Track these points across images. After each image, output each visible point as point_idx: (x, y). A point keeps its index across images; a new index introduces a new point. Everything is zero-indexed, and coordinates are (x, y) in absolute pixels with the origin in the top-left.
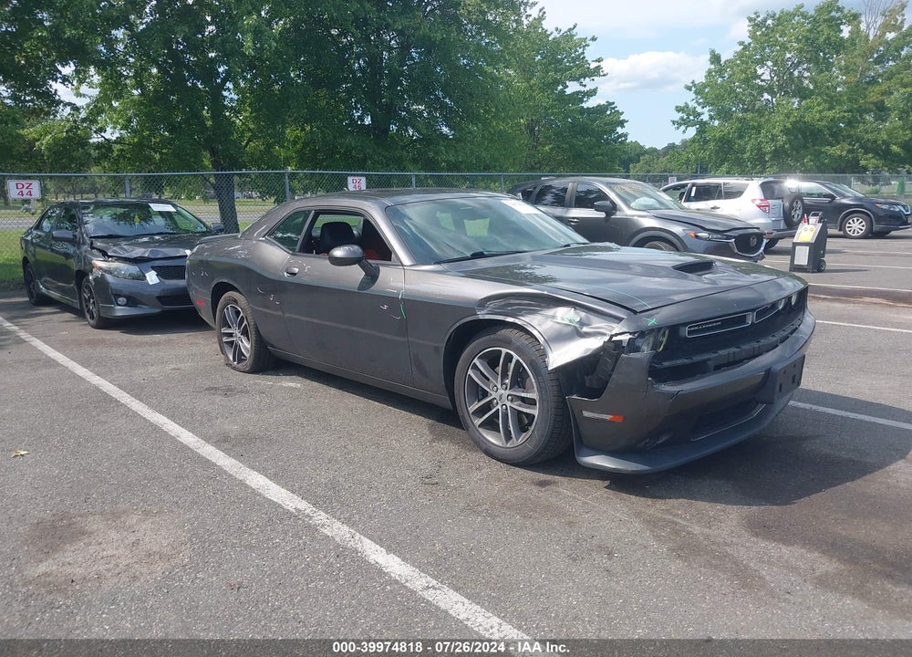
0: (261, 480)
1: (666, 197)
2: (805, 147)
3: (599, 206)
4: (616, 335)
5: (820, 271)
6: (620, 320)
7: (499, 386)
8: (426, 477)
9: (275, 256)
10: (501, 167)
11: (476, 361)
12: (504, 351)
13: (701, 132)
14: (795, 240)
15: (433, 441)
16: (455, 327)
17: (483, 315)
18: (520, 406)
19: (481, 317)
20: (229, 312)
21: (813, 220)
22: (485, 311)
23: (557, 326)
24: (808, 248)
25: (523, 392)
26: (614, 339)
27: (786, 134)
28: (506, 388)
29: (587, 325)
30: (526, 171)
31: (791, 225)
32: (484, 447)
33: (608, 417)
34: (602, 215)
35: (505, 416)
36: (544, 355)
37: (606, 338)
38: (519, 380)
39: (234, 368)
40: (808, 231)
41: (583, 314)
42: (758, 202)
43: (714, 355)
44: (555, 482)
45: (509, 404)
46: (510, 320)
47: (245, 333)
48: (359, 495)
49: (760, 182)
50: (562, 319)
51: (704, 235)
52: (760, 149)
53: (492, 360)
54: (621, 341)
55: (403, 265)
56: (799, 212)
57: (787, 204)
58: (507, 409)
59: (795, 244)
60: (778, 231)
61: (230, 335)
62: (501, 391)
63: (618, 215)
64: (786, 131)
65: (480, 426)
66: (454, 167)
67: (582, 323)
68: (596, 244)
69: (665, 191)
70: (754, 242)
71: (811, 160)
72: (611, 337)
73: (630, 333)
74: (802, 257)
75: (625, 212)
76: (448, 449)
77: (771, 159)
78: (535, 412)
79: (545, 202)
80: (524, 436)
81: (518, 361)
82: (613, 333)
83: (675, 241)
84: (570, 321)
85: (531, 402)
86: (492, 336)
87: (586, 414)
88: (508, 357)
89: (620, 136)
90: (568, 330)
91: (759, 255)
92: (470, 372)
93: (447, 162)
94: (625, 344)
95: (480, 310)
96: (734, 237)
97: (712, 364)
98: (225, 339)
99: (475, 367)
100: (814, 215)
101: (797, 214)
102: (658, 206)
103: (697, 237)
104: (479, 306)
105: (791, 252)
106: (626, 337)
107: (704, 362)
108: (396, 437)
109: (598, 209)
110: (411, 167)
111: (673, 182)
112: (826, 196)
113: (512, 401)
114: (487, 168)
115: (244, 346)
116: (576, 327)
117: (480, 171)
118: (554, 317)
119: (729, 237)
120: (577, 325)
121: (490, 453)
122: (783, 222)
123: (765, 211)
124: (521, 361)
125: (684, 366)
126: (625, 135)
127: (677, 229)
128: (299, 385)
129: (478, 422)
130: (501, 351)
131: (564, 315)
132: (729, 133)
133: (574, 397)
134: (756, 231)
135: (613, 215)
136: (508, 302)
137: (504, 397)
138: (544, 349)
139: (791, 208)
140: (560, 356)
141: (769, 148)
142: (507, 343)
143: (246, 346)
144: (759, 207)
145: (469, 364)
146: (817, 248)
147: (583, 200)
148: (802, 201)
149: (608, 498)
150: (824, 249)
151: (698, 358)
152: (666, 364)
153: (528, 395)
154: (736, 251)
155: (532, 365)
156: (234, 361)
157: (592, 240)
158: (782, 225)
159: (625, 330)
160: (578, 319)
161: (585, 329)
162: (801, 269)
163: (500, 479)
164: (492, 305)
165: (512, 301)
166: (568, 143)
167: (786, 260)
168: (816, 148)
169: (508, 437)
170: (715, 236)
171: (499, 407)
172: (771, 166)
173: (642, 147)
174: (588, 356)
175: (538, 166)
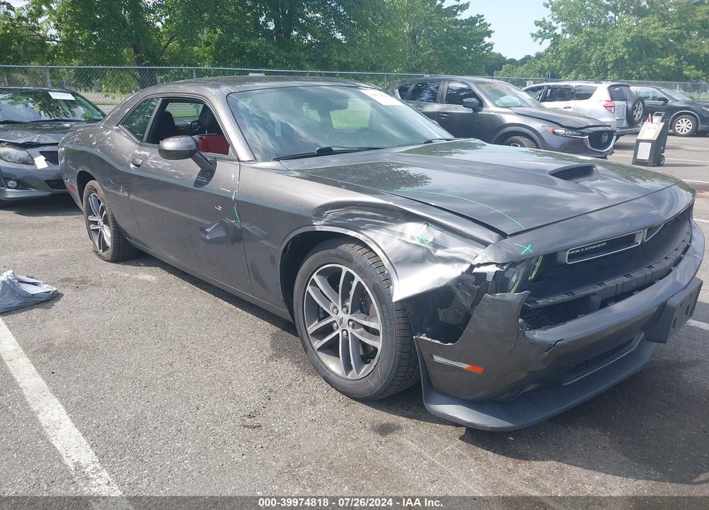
0: (56, 412)
1: (526, 97)
2: (641, 59)
3: (467, 103)
4: (479, 265)
5: (659, 165)
6: (486, 244)
7: (340, 307)
8: (249, 416)
9: (124, 145)
10: (385, 68)
11: (315, 277)
12: (345, 269)
13: (554, 44)
14: (639, 137)
15: (271, 358)
16: (292, 236)
17: (320, 226)
18: (361, 334)
19: (318, 229)
20: (92, 200)
21: (656, 119)
22: (323, 222)
23: (406, 247)
24: (650, 144)
25: (365, 319)
26: (476, 270)
27: (625, 46)
28: (347, 311)
29: (443, 247)
30: (408, 72)
31: (632, 123)
32: (324, 374)
33: (465, 366)
34: (470, 111)
35: (346, 342)
36: (388, 280)
37: (466, 267)
38: (361, 305)
39: (100, 256)
40: (651, 129)
41: (437, 234)
42: (604, 103)
43: (599, 288)
44: (399, 428)
45: (350, 330)
46: (352, 233)
47: (106, 222)
48: (160, 443)
49: (608, 85)
50: (413, 238)
51: (561, 131)
52: (604, 58)
53: (333, 278)
54: (484, 275)
55: (239, 160)
56: (640, 112)
57: (630, 105)
58: (348, 335)
59: (639, 141)
60: (621, 128)
61: (96, 223)
62: (341, 314)
63: (484, 111)
64: (626, 44)
65: (320, 349)
66: (344, 67)
67: (436, 245)
68: (462, 140)
69: (526, 91)
70: (605, 138)
71: (645, 69)
72: (472, 267)
73: (497, 265)
74: (644, 152)
75: (490, 108)
76: (286, 369)
77: (613, 68)
78: (378, 343)
79: (422, 99)
80: (366, 369)
81: (359, 283)
82: (475, 262)
83: (535, 136)
84: (422, 241)
85: (374, 332)
86: (332, 251)
87: (437, 359)
88: (350, 277)
89: (487, 45)
90: (419, 252)
91: (608, 151)
92: (309, 289)
93: (339, 62)
94: (489, 279)
95: (316, 220)
96: (588, 134)
97: (597, 300)
98: (92, 227)
99: (314, 283)
100: (657, 115)
101: (638, 114)
102: (519, 103)
103: (554, 133)
104: (315, 215)
105: (635, 147)
106: (492, 269)
107: (587, 297)
108: (232, 352)
109: (466, 105)
110: (307, 66)
111: (530, 85)
112: (660, 99)
113: (353, 327)
114: (373, 69)
115: (106, 235)
116: (428, 249)
117: (367, 70)
118: (402, 234)
119: (583, 134)
120: (429, 247)
121: (329, 380)
122: (625, 120)
123: (611, 111)
124: (363, 283)
125: (565, 304)
126: (491, 45)
127: (537, 125)
128: (154, 278)
129: (317, 344)
130: (341, 269)
131: (414, 232)
132: (578, 45)
133: (423, 337)
134: (609, 128)
135: (479, 111)
136: (348, 212)
137: (345, 322)
138: (388, 274)
139: (634, 108)
140: (407, 285)
141: (610, 58)
142: (348, 261)
143: (107, 233)
144: (606, 107)
145: (308, 280)
146: (658, 146)
147: (454, 98)
148: (643, 103)
149: (461, 456)
150: (664, 146)
151: (580, 293)
152: (541, 302)
153: (372, 325)
154: (589, 146)
155: (375, 289)
156: (100, 249)
157: (457, 136)
158: (625, 124)
159: (491, 259)
160: (431, 240)
161: (439, 253)
162: (642, 163)
163: (335, 421)
164: (330, 214)
165: (354, 212)
166: (443, 50)
167: (630, 154)
168: (650, 59)
169: (348, 367)
170: (570, 133)
171: (339, 331)
172: (612, 74)
173: (504, 58)
174: (441, 288)
175: (418, 69)
